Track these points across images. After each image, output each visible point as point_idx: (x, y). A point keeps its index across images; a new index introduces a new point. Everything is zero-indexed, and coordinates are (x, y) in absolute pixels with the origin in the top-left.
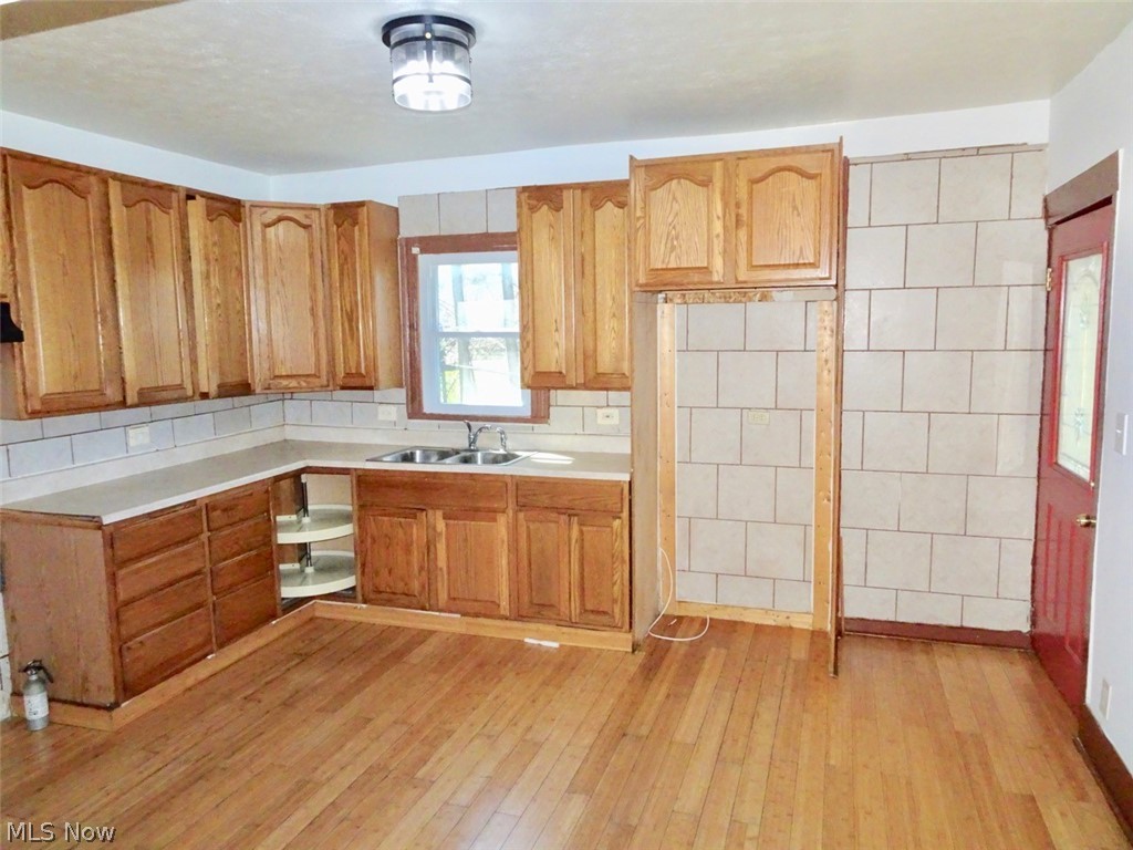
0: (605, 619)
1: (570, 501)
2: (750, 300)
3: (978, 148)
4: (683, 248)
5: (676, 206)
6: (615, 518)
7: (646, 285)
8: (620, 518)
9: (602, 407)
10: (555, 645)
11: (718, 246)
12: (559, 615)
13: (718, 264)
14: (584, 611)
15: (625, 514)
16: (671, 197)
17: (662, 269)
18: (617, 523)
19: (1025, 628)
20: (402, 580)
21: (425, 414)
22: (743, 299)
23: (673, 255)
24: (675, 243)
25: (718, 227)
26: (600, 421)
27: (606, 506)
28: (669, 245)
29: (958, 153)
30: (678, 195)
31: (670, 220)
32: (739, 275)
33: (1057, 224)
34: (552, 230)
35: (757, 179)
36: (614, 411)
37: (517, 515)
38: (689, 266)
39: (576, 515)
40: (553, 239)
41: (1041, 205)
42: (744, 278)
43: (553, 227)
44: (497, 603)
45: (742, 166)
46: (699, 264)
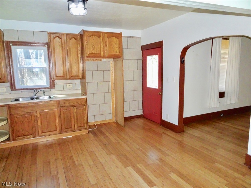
0: (83, 128)
1: (74, 104)
2: (98, 61)
3: (132, 37)
4: (96, 50)
5: (94, 41)
6: (84, 106)
7: (88, 57)
8: (85, 106)
9: (68, 84)
10: (71, 136)
11: (102, 50)
12: (72, 129)
13: (102, 53)
14: (78, 127)
15: (86, 105)
16: (93, 39)
17: (91, 54)
18: (84, 107)
19: (142, 114)
20: (27, 131)
21: (16, 89)
22: (97, 61)
23: (94, 51)
24: (94, 48)
25: (102, 46)
26: (68, 87)
27: (82, 103)
28: (93, 49)
29: (130, 37)
30: (94, 39)
31: (93, 44)
32: (106, 56)
33: (144, 50)
34: (59, 43)
35: (108, 37)
36: (71, 84)
37: (60, 109)
38: (97, 53)
39: (75, 107)
40: (60, 45)
41: (141, 47)
42: (107, 56)
43: (60, 42)
44: (56, 131)
45: (106, 35)
46: (99, 53)
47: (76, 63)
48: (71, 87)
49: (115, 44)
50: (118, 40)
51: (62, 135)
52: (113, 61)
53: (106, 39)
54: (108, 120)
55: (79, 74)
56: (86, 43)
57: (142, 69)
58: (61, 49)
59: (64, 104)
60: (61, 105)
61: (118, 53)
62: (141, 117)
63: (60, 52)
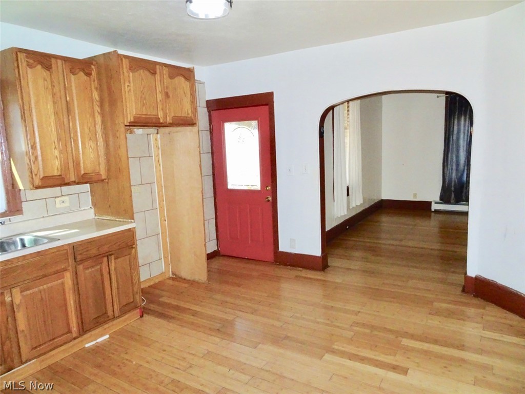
1: (108, 248)
4: (148, 105)
5: (143, 83)
6: (132, 248)
8: (134, 248)
9: (58, 197)
10: (107, 336)
11: (160, 107)
12: (108, 317)
13: (161, 114)
16: (141, 79)
17: (140, 115)
19: (216, 249)
23: (144, 108)
24: (144, 102)
25: (159, 96)
26: (58, 205)
27: (127, 244)
28: (142, 103)
30: (144, 78)
31: (142, 90)
32: (169, 120)
33: (213, 110)
34: (45, 82)
35: (171, 77)
36: (66, 198)
37: (76, 268)
38: (151, 114)
39: (112, 254)
40: (47, 88)
41: (205, 103)
42: (171, 122)
43: (46, 80)
44: (69, 331)
45: (165, 70)
46: (154, 114)
47: (90, 139)
48: (67, 204)
49: (184, 93)
50: (188, 83)
51: (82, 341)
52: (157, 133)
53: (167, 80)
54: (156, 277)
55: (100, 168)
56: (128, 86)
57: (210, 152)
58: (50, 97)
59: (87, 251)
60: (79, 258)
61: (190, 114)
62: (216, 256)
63: (49, 107)
